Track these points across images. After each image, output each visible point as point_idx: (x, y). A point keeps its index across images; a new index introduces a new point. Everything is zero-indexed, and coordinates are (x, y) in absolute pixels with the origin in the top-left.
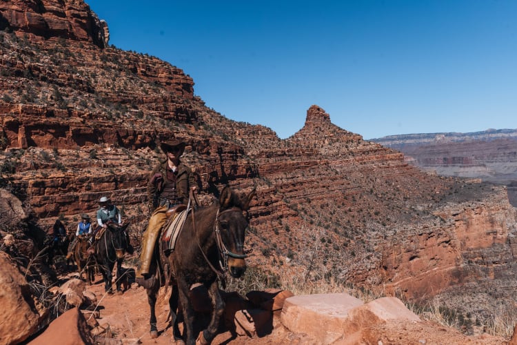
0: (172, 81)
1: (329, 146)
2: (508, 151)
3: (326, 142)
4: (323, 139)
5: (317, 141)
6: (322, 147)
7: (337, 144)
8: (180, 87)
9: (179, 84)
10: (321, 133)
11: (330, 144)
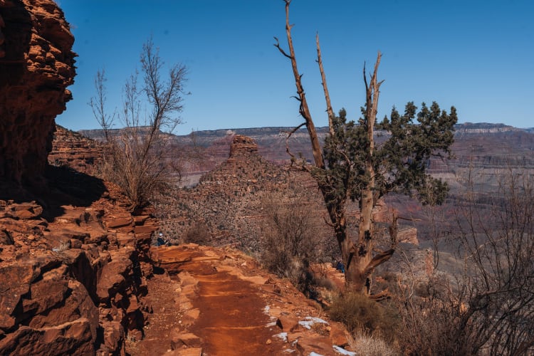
0: (74, 156)
1: (251, 196)
2: (483, 155)
3: (249, 190)
4: (245, 185)
5: (238, 187)
6: (244, 195)
7: (261, 193)
8: (83, 162)
9: (82, 159)
10: (244, 176)
11: (252, 193)
